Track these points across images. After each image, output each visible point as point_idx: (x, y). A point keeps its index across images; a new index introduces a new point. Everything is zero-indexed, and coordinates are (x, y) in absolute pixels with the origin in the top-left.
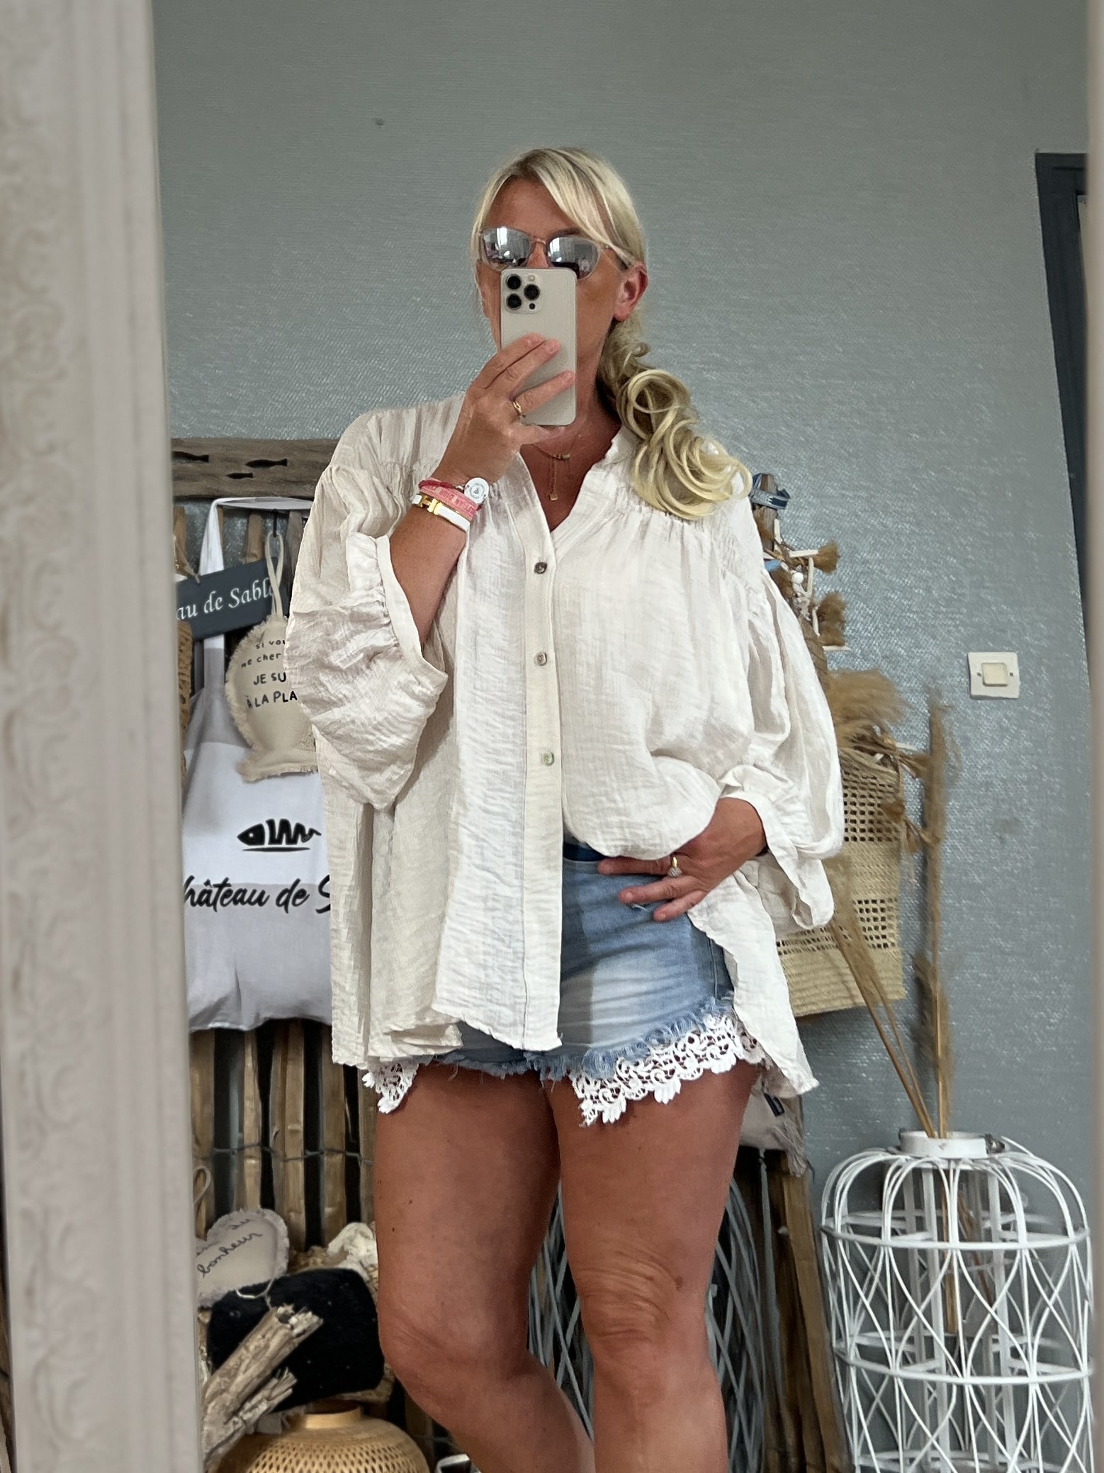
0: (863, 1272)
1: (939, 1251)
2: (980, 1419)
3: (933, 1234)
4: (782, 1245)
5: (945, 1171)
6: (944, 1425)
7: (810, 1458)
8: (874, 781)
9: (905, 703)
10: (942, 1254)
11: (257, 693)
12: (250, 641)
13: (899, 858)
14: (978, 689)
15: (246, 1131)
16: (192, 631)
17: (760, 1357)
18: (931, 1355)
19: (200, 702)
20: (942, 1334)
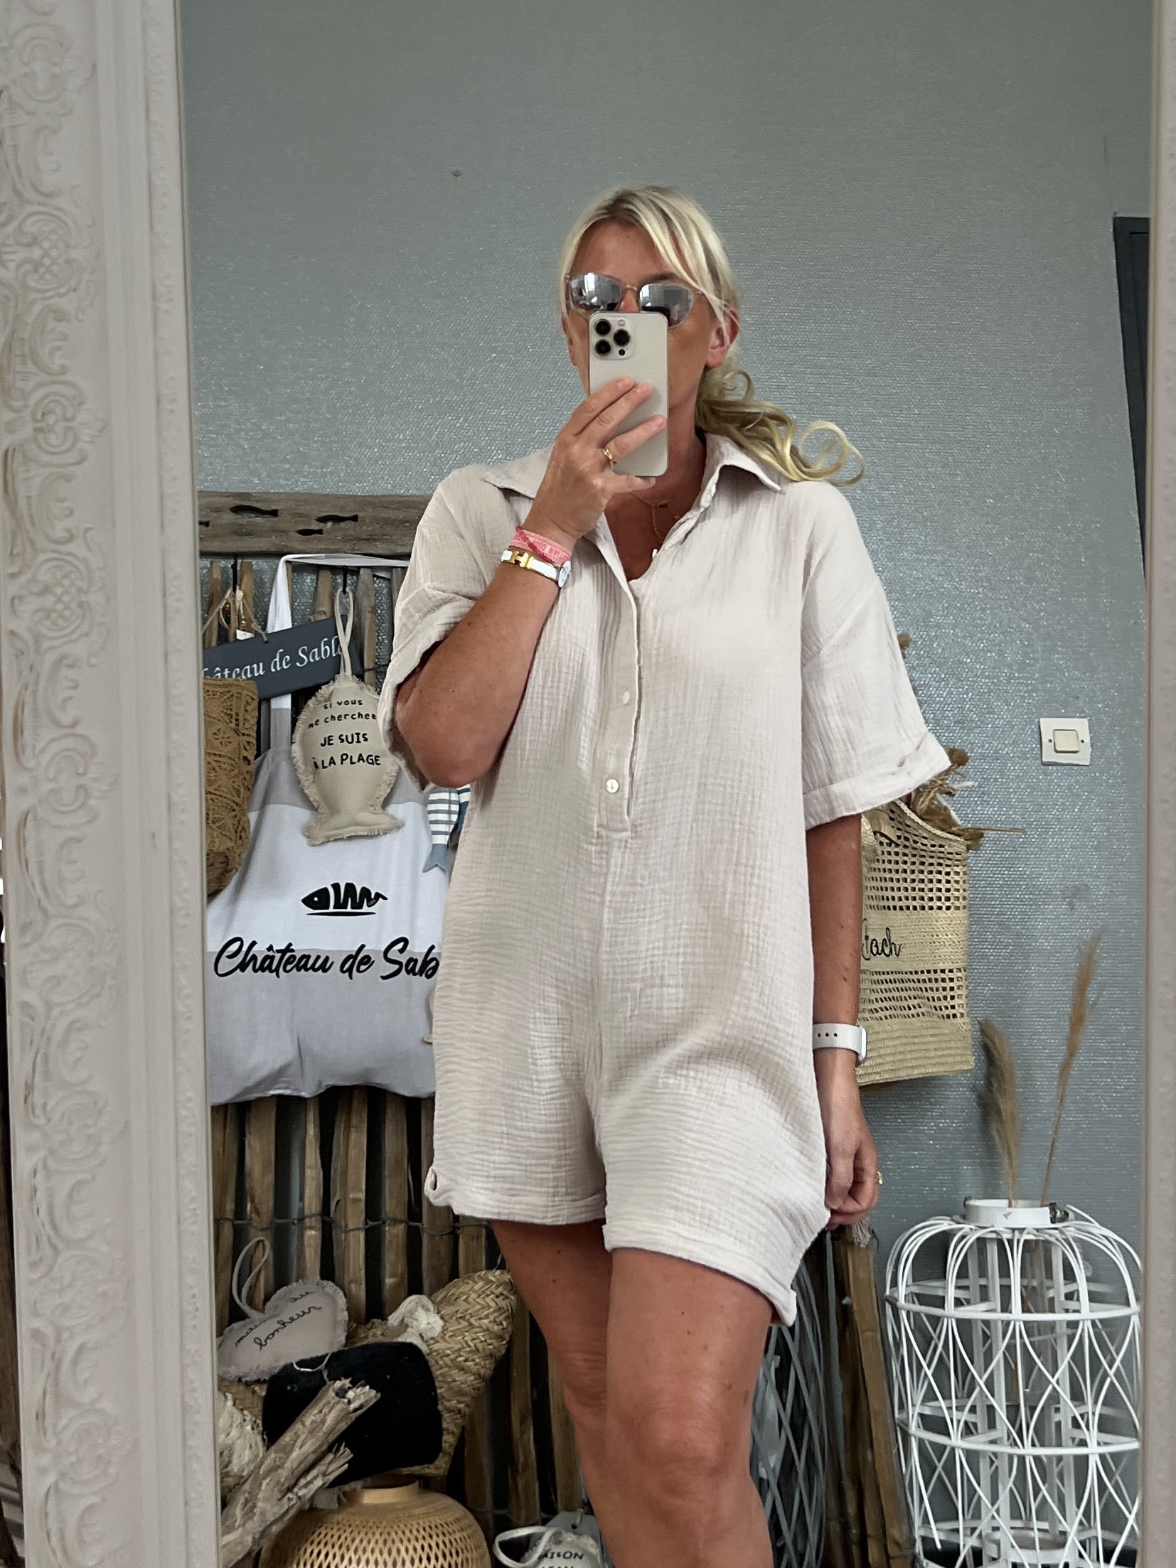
0: (926, 1341)
1: (1002, 1321)
2: (1040, 1490)
3: (997, 1305)
4: (845, 1314)
5: (1009, 1240)
6: (1004, 1496)
7: (870, 1530)
8: (942, 849)
10: (1006, 1324)
11: (324, 754)
12: (320, 702)
14: (1049, 755)
15: (307, 1203)
16: (259, 690)
17: (822, 1428)
18: (992, 1425)
19: (265, 764)
20: (1004, 1403)
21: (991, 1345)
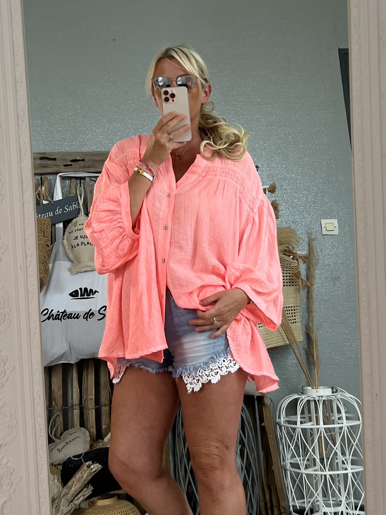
0: (291, 437)
2: (332, 486)
3: (314, 423)
4: (263, 429)
5: (318, 400)
6: (320, 489)
7: (274, 504)
8: (290, 265)
9: (300, 238)
10: (318, 429)
11: (75, 243)
12: (73, 224)
13: (299, 291)
14: (324, 232)
15: (74, 400)
16: (51, 221)
17: (257, 469)
18: (315, 465)
19: (54, 247)
20: (319, 457)
21: (313, 438)
